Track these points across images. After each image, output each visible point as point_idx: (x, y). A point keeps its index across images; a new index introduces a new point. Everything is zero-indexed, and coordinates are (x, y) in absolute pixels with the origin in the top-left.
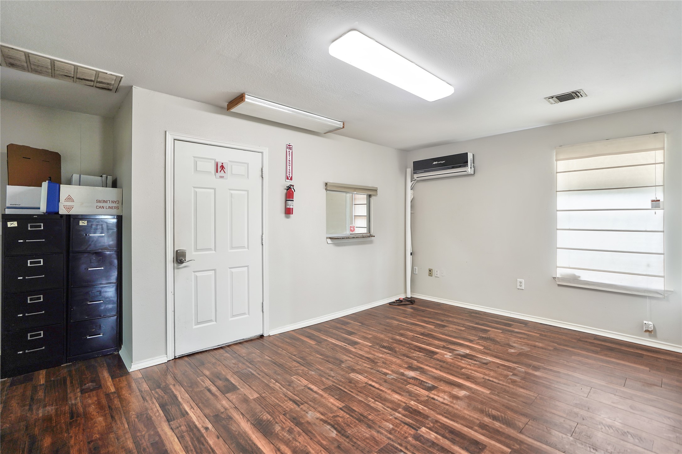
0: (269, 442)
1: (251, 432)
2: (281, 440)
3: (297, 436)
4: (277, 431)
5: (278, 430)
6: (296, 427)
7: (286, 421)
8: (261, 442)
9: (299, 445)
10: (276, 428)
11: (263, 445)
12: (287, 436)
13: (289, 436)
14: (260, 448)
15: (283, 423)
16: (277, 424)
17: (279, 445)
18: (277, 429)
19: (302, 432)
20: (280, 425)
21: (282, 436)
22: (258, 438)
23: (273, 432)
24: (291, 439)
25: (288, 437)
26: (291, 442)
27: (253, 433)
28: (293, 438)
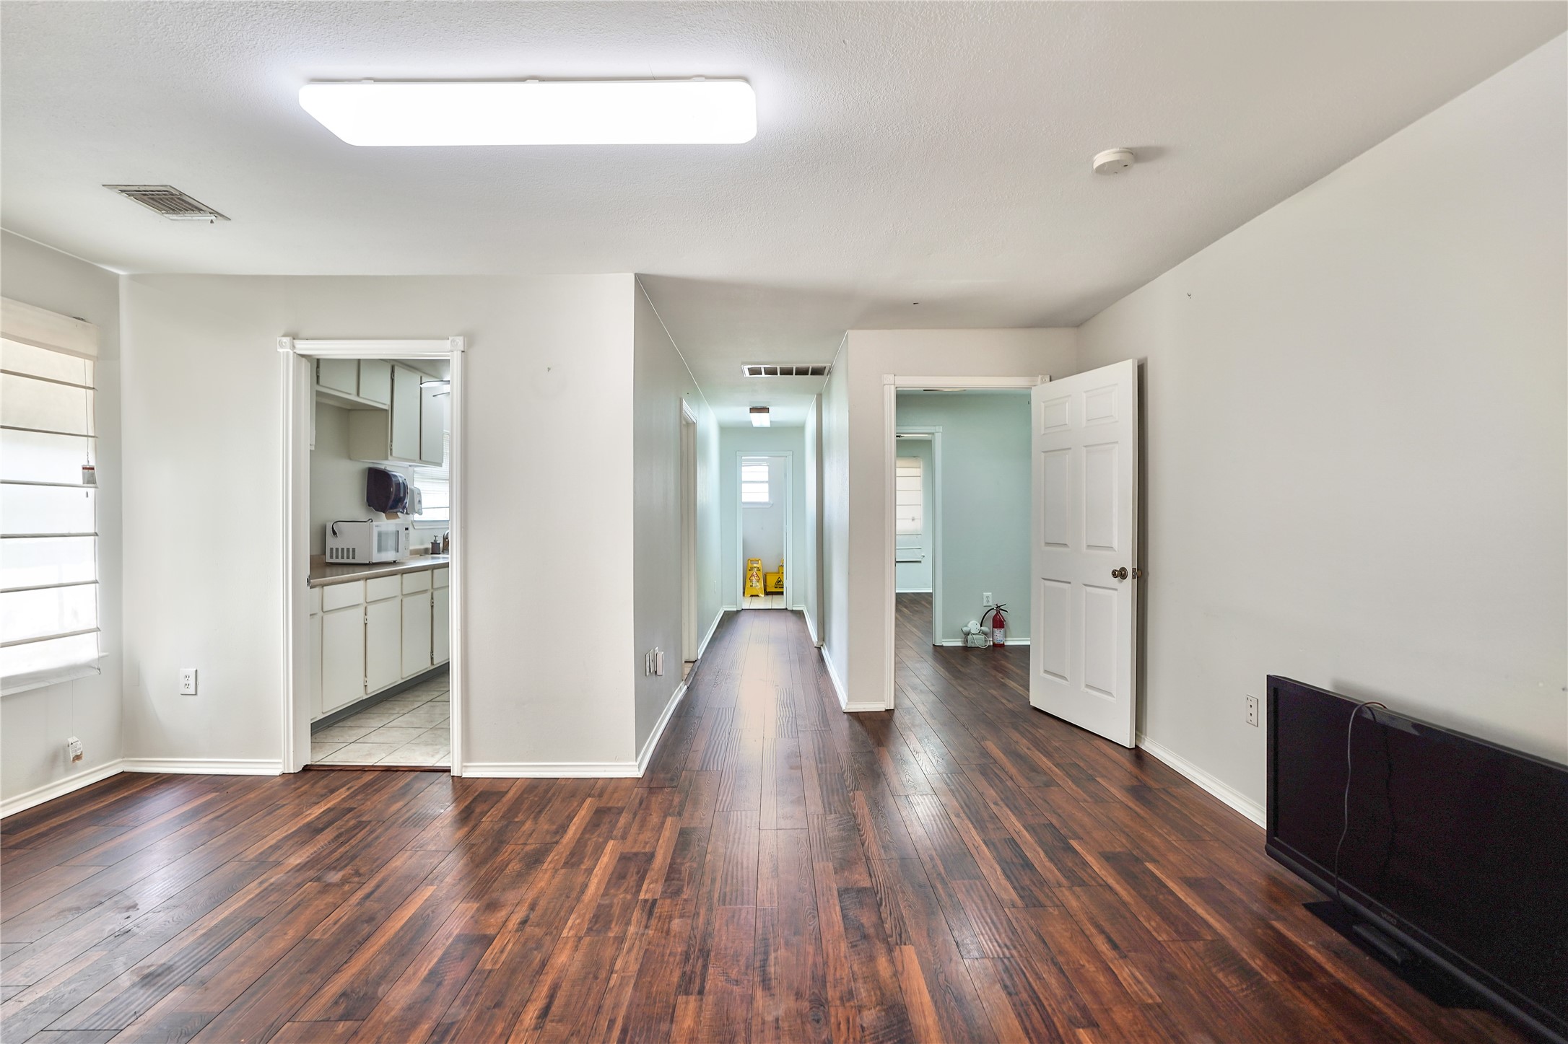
0: (906, 994)
1: (931, 1036)
2: (880, 989)
3: (845, 981)
4: (875, 1008)
5: (873, 1011)
6: (829, 998)
7: (840, 1024)
8: (921, 1003)
9: (855, 965)
10: (871, 1018)
11: (919, 993)
12: (862, 990)
13: (859, 989)
14: (927, 992)
15: (849, 1022)
16: (865, 1025)
17: (889, 981)
18: (872, 1014)
19: (828, 984)
20: (858, 1020)
21: (873, 993)
22: (923, 1011)
23: (884, 1010)
24: (861, 981)
25: (863, 988)
26: (866, 975)
27: (927, 1031)
28: (855, 980)
